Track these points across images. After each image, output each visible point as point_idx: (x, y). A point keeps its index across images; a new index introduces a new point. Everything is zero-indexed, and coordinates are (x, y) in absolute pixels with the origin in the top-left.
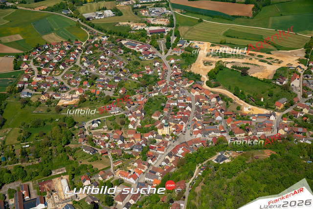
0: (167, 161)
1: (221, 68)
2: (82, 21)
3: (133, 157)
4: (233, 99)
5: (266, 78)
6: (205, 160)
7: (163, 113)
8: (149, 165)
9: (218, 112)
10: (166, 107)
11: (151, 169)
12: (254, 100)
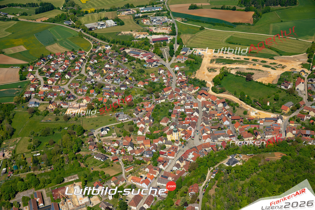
0: (178, 166)
1: (225, 74)
2: (85, 31)
3: (144, 163)
4: (239, 104)
5: (271, 83)
6: (216, 164)
7: (171, 119)
8: (160, 170)
9: (226, 117)
10: (173, 113)
11: (163, 174)
12: (260, 104)
